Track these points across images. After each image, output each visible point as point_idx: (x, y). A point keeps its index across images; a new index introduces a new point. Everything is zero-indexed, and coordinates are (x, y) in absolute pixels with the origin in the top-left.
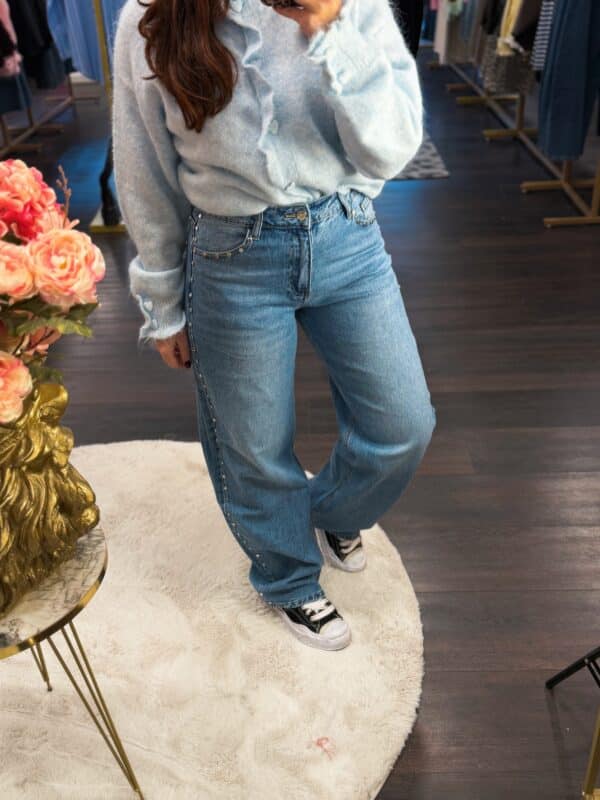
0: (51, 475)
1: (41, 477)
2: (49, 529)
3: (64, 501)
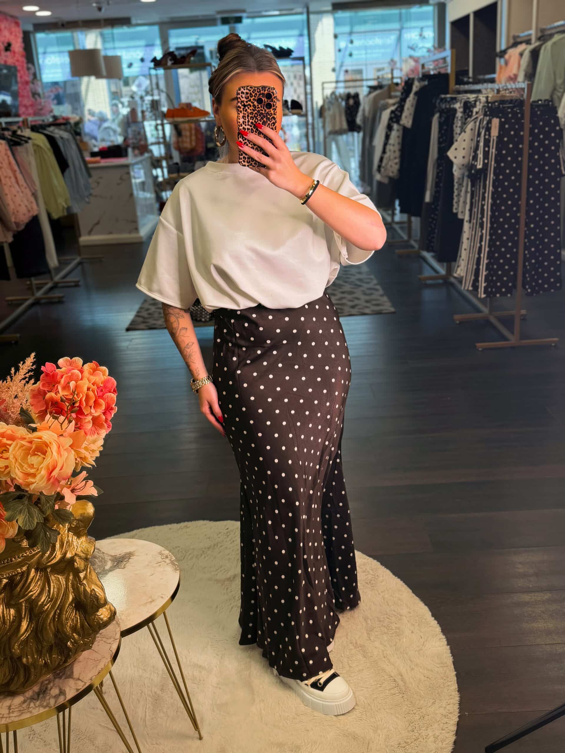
0: (71, 577)
1: (62, 578)
2: (63, 623)
3: (79, 599)
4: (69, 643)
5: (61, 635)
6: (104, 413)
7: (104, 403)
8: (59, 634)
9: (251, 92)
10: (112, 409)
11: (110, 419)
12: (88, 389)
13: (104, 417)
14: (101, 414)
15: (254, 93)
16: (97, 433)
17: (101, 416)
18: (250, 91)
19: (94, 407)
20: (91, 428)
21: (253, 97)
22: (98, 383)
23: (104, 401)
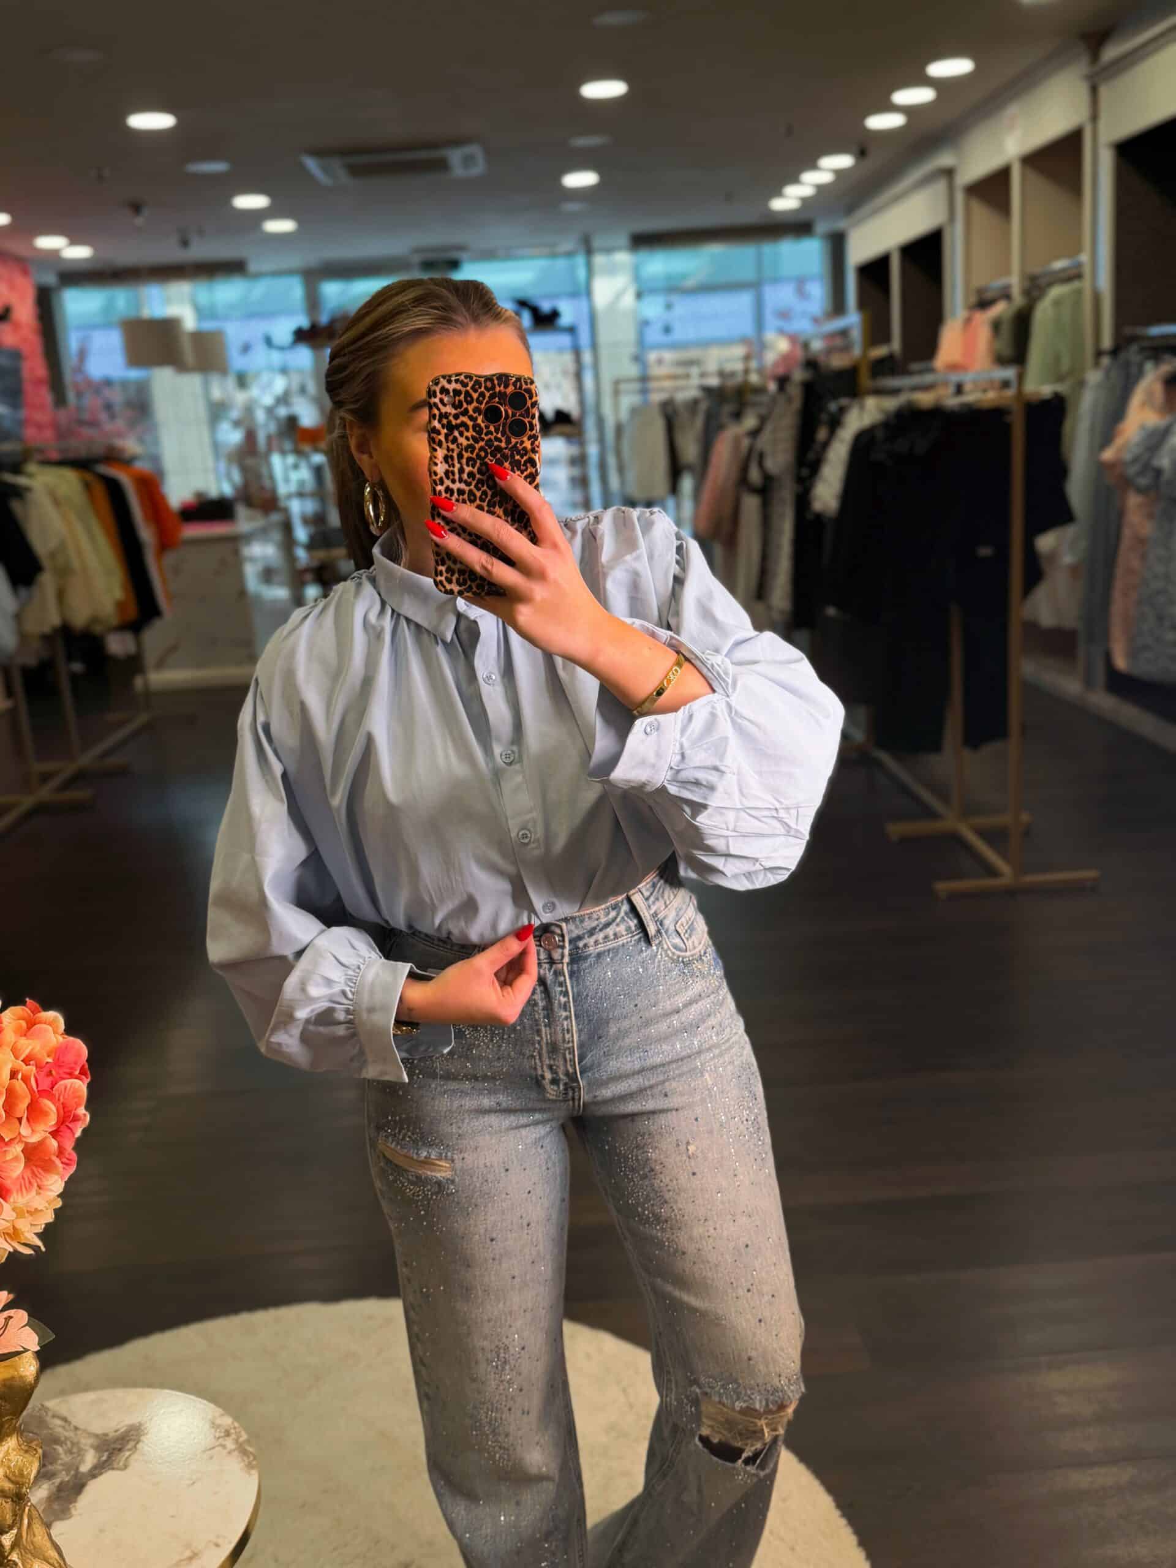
6: (55, 1134)
7: (54, 1108)
10: (76, 1119)
11: (69, 1145)
12: (13, 1075)
13: (54, 1143)
14: (44, 1140)
16: (39, 1187)
17: (48, 1141)
19: (28, 1119)
20: (23, 1172)
22: (39, 1056)
23: (54, 1104)
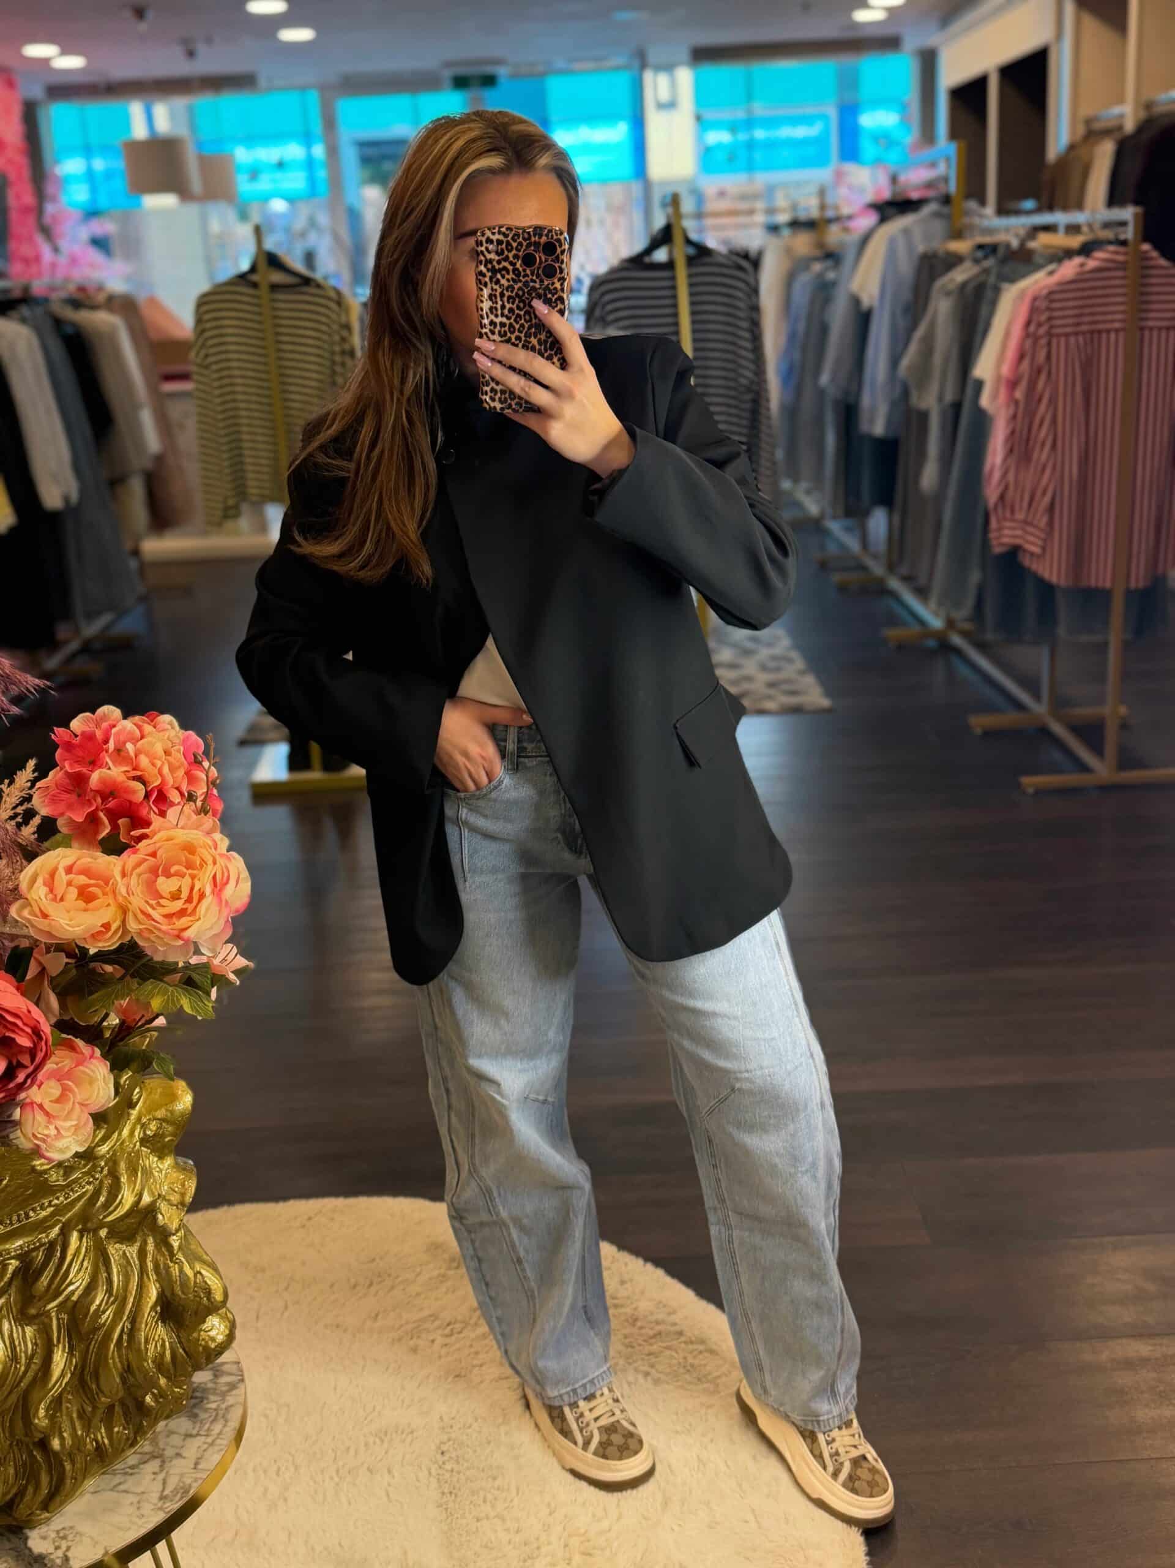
0: (151, 1247)
1: (132, 1251)
2: (139, 1350)
3: (169, 1298)
4: (148, 1399)
5: (134, 1376)
8: (130, 1377)
9: (509, 238)
15: (515, 241)
18: (506, 236)
21: (514, 252)
